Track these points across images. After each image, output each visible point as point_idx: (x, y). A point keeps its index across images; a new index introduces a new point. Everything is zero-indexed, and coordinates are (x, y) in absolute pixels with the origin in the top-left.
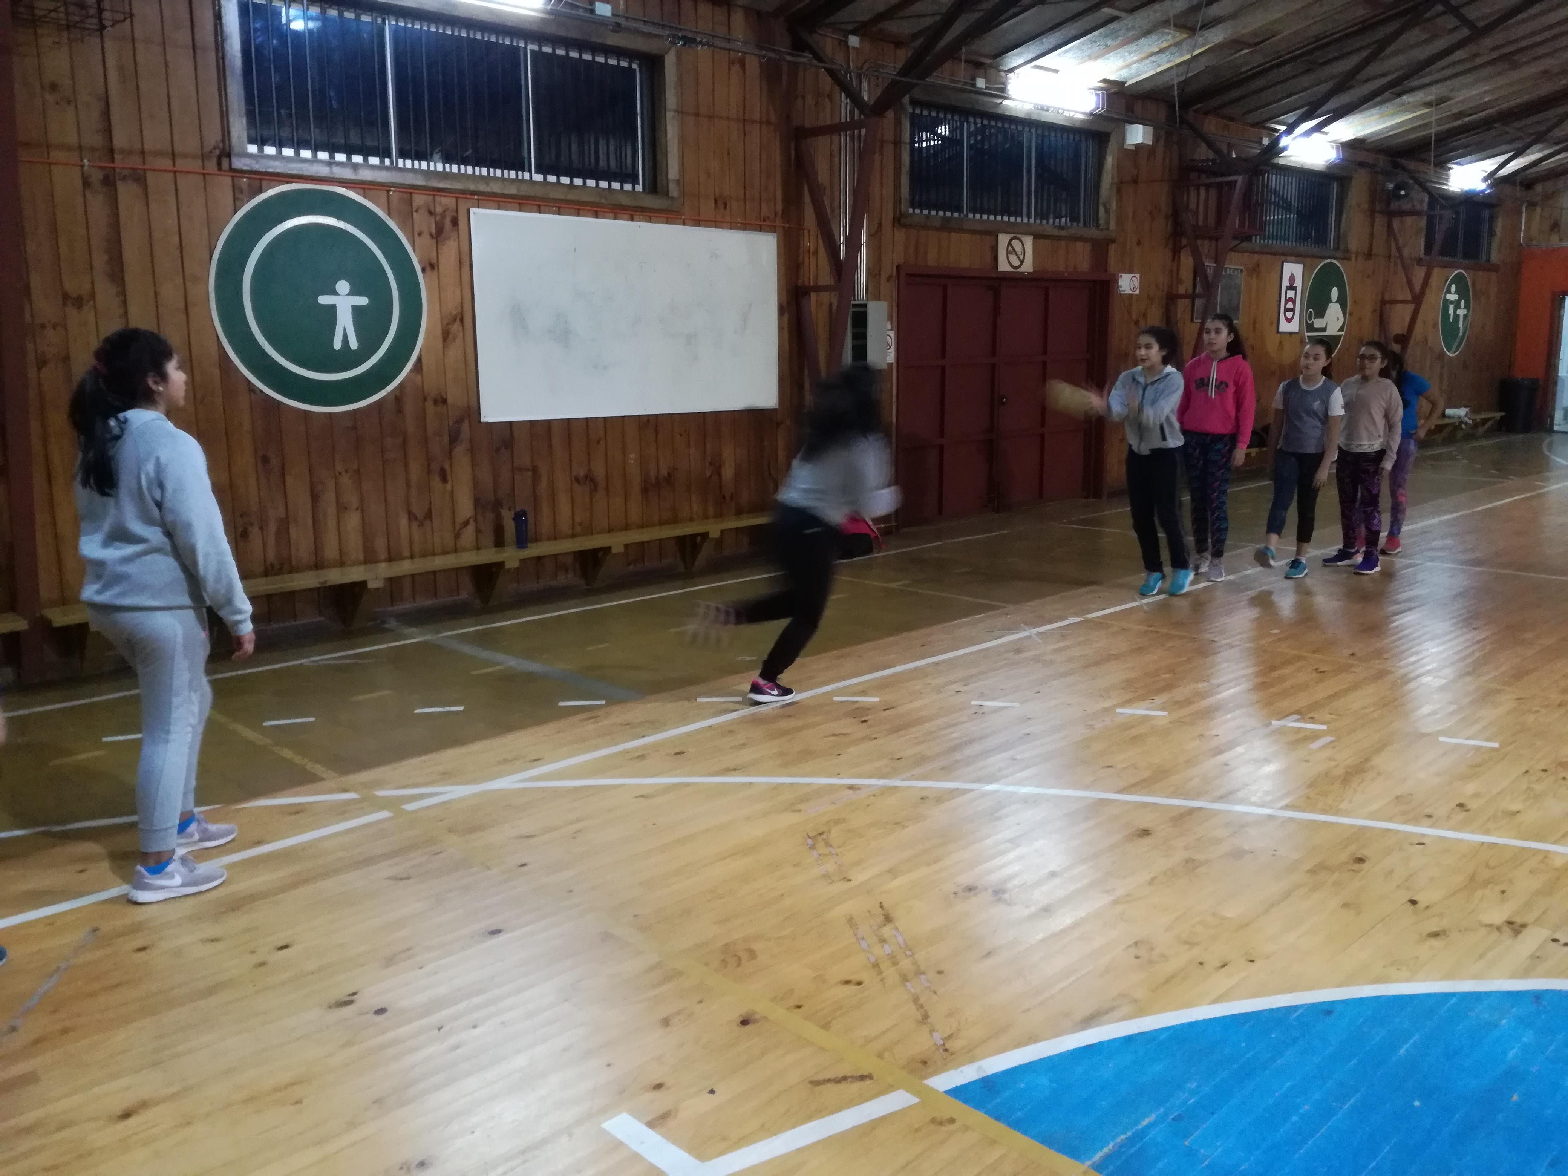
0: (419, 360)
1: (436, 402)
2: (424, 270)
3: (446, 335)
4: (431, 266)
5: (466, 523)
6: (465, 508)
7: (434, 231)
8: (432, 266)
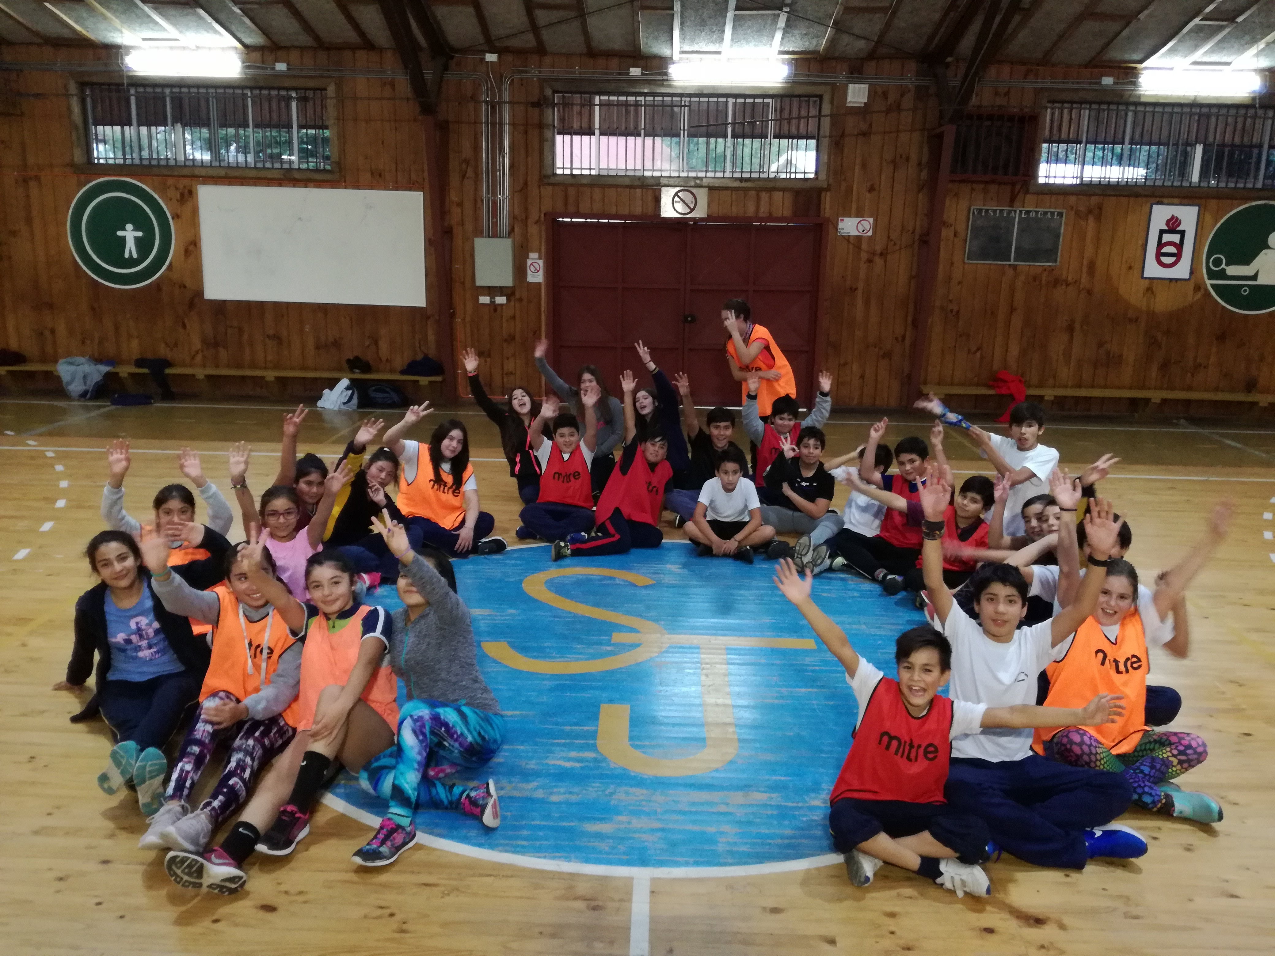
0: (170, 264)
1: (180, 287)
2: (173, 218)
3: (187, 252)
4: (176, 216)
5: (197, 353)
6: (197, 344)
7: (179, 197)
8: (178, 216)
